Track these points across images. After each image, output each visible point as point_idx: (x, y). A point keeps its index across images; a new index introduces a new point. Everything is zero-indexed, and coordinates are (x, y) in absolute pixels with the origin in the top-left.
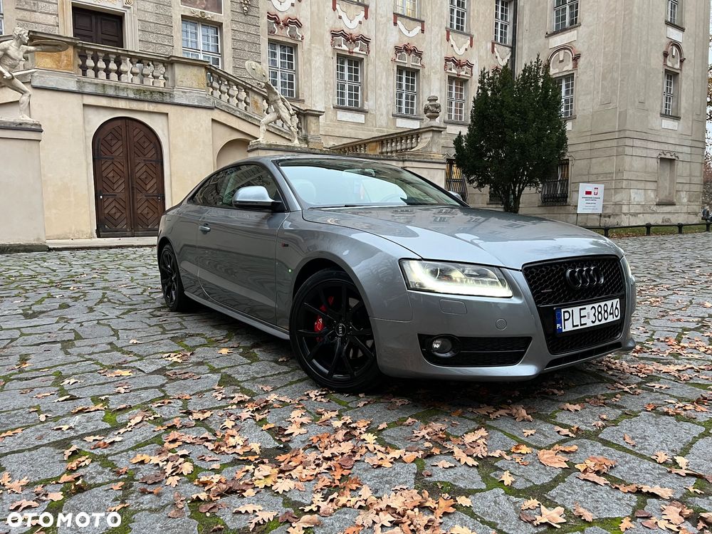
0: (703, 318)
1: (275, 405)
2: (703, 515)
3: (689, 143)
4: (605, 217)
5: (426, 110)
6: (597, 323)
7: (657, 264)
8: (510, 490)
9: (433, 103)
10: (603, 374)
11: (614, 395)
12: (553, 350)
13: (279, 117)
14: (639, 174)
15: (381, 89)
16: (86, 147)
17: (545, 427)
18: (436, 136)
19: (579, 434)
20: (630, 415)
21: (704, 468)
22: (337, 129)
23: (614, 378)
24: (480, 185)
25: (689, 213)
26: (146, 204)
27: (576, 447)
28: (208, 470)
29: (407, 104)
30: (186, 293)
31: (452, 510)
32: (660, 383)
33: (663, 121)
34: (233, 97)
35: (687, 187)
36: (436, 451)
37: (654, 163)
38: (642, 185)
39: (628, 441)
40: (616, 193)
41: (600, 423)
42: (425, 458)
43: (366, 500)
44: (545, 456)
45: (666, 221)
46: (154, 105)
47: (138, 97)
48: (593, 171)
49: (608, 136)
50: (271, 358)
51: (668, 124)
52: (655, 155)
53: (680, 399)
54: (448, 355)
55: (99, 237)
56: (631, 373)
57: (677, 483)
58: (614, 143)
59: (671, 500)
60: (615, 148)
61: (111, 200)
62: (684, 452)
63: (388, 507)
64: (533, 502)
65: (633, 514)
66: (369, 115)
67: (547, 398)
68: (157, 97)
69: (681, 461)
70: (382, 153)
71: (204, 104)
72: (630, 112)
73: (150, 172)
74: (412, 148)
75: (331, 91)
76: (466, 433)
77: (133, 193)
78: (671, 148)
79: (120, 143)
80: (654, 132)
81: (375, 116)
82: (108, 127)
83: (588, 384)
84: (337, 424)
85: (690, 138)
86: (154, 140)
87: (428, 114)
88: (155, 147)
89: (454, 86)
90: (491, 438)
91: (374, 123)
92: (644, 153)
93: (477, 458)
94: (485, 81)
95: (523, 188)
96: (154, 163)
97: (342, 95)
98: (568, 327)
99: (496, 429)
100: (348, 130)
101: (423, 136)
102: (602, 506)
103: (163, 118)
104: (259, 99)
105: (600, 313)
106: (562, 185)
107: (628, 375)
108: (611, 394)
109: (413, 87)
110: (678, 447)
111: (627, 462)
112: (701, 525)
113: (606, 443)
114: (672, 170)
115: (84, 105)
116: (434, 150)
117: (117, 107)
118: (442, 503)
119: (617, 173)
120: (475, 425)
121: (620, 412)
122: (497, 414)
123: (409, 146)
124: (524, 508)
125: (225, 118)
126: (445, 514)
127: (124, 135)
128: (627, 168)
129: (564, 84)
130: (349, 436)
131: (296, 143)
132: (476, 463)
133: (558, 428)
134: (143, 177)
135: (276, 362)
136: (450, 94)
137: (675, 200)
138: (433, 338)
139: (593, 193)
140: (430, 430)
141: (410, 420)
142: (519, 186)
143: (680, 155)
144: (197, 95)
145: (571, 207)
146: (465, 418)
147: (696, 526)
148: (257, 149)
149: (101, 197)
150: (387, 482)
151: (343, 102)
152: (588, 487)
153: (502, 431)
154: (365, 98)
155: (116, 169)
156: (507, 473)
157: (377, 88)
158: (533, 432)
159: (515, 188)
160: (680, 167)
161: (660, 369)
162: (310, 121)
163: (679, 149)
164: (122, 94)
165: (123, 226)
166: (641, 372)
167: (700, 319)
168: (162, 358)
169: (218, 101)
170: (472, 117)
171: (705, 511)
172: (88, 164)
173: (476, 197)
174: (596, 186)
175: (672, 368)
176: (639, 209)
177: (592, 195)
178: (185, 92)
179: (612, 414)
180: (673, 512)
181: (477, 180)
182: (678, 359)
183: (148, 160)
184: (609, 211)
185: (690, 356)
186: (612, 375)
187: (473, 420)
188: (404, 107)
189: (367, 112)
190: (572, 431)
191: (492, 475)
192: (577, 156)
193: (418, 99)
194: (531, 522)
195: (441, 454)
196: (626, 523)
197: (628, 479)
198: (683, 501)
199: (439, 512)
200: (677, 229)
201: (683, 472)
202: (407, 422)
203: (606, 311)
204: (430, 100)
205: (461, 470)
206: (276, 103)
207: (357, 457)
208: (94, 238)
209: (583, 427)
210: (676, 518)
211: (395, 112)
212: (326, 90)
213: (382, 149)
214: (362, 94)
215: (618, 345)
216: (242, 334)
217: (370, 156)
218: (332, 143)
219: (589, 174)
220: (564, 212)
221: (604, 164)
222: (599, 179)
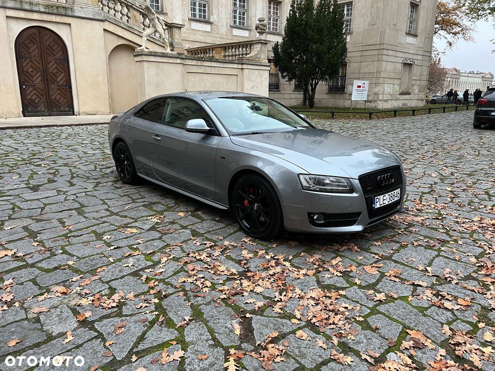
0: (431, 184)
1: (230, 247)
2: (441, 293)
3: (421, 53)
4: (368, 102)
5: (257, 28)
6: (390, 202)
7: (403, 143)
8: (360, 287)
9: (262, 23)
10: (387, 223)
11: (395, 236)
12: (370, 217)
13: (156, 31)
14: (390, 74)
15: (222, 6)
16: (11, 49)
17: (367, 255)
18: (264, 46)
19: (383, 258)
20: (403, 247)
21: (439, 272)
22: (191, 36)
23: (393, 225)
24: (290, 80)
25: (418, 100)
26: (58, 92)
27: (382, 265)
28: (218, 284)
29: (240, 18)
30: (138, 174)
31: (338, 297)
32: (415, 228)
33: (407, 38)
34: (118, 12)
35: (418, 82)
36: (321, 269)
37: (399, 67)
38: (391, 81)
39: (404, 261)
40: (376, 86)
41: (392, 252)
42: (317, 273)
43: (300, 295)
44: (368, 269)
45: (405, 105)
46: (60, 17)
47: (47, 11)
48: (362, 71)
49: (372, 47)
50: (210, 218)
51: (410, 40)
52: (401, 61)
53: (425, 237)
54: (322, 222)
55: (25, 116)
56: (400, 222)
57: (428, 280)
58: (376, 52)
59: (427, 287)
60: (377, 56)
61: (31, 89)
62: (430, 265)
63: (311, 297)
64: (372, 292)
65: (412, 294)
66: (213, 25)
67: (363, 238)
68: (62, 11)
69: (429, 269)
70: (225, 56)
71: (97, 17)
72: (387, 31)
73: (60, 68)
74: (246, 54)
75: (187, 7)
76: (332, 259)
77: (48, 84)
78: (411, 56)
79: (35, 46)
80: (401, 45)
81: (218, 26)
82: (26, 34)
83: (381, 229)
84: (268, 257)
85: (423, 49)
86: (61, 44)
87: (258, 31)
88: (62, 49)
89: (272, 6)
90: (344, 262)
91: (217, 32)
92: (394, 59)
93: (340, 272)
94: (295, 6)
95: (318, 83)
96: (62, 61)
97: (194, 10)
98: (378, 206)
99: (344, 256)
100: (199, 37)
101: (255, 46)
102: (400, 291)
103: (68, 27)
104: (138, 14)
105: (392, 197)
106: (342, 79)
107: (399, 223)
108: (393, 235)
109: (244, 6)
110: (427, 262)
111: (406, 271)
112: (440, 297)
113: (395, 262)
114: (410, 71)
115: (7, 17)
116: (262, 57)
117: (32, 18)
118: (333, 294)
119: (377, 73)
120: (334, 255)
121: (399, 245)
122: (343, 249)
123: (245, 52)
124: (368, 294)
125: (113, 28)
126: (336, 299)
127: (38, 40)
128: (383, 70)
129: (346, 8)
130: (277, 264)
131: (168, 50)
132: (341, 275)
133: (374, 255)
134: (55, 71)
135: (215, 220)
136: (269, 12)
137: (411, 91)
138: (314, 214)
139: (362, 87)
140: (314, 258)
141: (302, 254)
142: (315, 81)
143: (416, 61)
144: (92, 10)
145: (347, 95)
146: (328, 251)
147: (438, 298)
148: (142, 55)
149: (24, 87)
150: (305, 286)
151: (194, 15)
152: (392, 283)
153: (348, 258)
154: (211, 14)
155: (34, 65)
156: (357, 279)
157: (219, 6)
158: (362, 258)
159: (312, 81)
160: (415, 69)
161: (414, 219)
162: (175, 32)
163: (416, 57)
164: (35, 8)
165: (42, 108)
166: (405, 221)
167: (430, 186)
168: (148, 220)
169: (108, 15)
170: (285, 31)
171: (441, 292)
172: (13, 62)
173: (286, 86)
174: (364, 82)
175: (419, 219)
176: (388, 97)
177: (361, 88)
178: (82, 8)
179: (396, 246)
180: (428, 293)
181: (288, 75)
182: (421, 213)
183: (57, 59)
184: (371, 98)
185: (427, 210)
186: (391, 224)
187: (332, 252)
188: (238, 20)
189: (212, 24)
190: (379, 256)
191: (350, 280)
192: (352, 60)
193: (248, 14)
194: (373, 300)
195: (323, 271)
196: (410, 298)
197: (408, 278)
198: (432, 287)
199: (333, 298)
200: (411, 112)
201: (430, 275)
202: (301, 255)
203: (394, 196)
204: (260, 21)
205: (336, 278)
206: (154, 21)
207: (285, 274)
208: (21, 117)
209: (384, 254)
210: (430, 295)
211: (232, 24)
212: (183, 6)
213: (225, 53)
214: (209, 10)
215: (398, 211)
216: (183, 202)
217: (220, 61)
218: (187, 46)
219: (359, 72)
220: (342, 98)
221: (369, 66)
222: (366, 76)
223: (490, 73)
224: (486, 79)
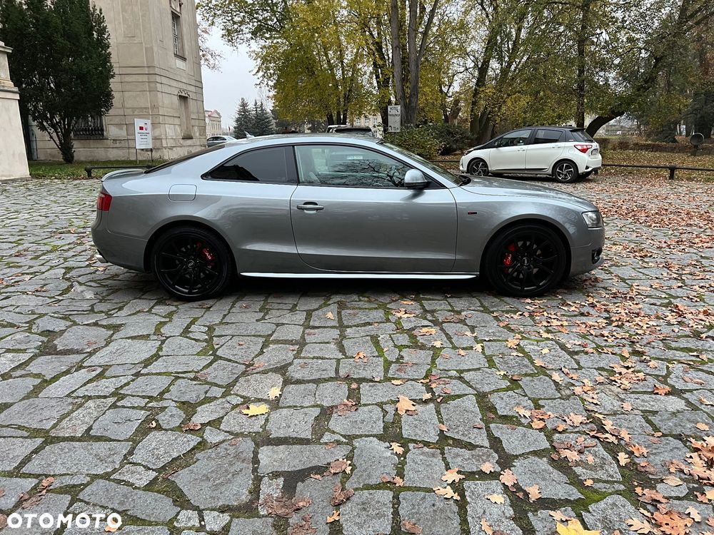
3: (193, 82)
14: (169, 110)
33: (177, 61)
37: (176, 99)
38: (171, 121)
40: (155, 127)
48: (127, 105)
51: (179, 63)
52: (176, 93)
58: (145, 78)
60: (147, 84)
78: (184, 87)
80: (172, 71)
85: (193, 78)
92: (168, 90)
114: (187, 107)
119: (152, 108)
128: (160, 104)
137: (192, 134)
139: (144, 128)
143: (190, 94)
145: (109, 141)
160: (191, 104)
163: (189, 88)
174: (146, 121)
176: (173, 143)
177: (144, 131)
219: (123, 107)
220: (101, 146)
221: (138, 99)
222: (136, 113)
223: (216, 112)
224: (214, 119)
